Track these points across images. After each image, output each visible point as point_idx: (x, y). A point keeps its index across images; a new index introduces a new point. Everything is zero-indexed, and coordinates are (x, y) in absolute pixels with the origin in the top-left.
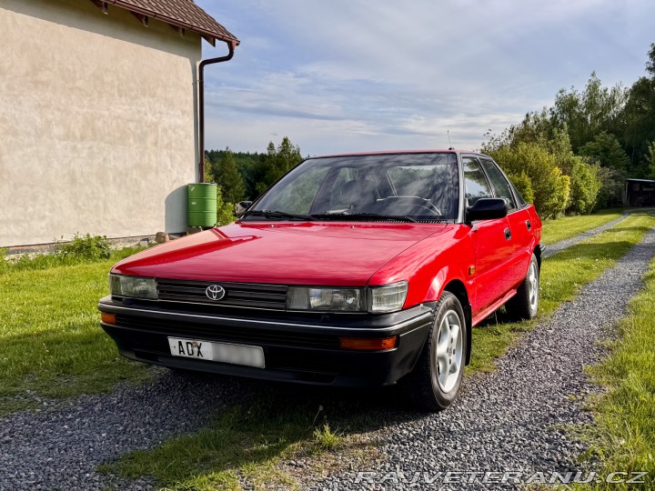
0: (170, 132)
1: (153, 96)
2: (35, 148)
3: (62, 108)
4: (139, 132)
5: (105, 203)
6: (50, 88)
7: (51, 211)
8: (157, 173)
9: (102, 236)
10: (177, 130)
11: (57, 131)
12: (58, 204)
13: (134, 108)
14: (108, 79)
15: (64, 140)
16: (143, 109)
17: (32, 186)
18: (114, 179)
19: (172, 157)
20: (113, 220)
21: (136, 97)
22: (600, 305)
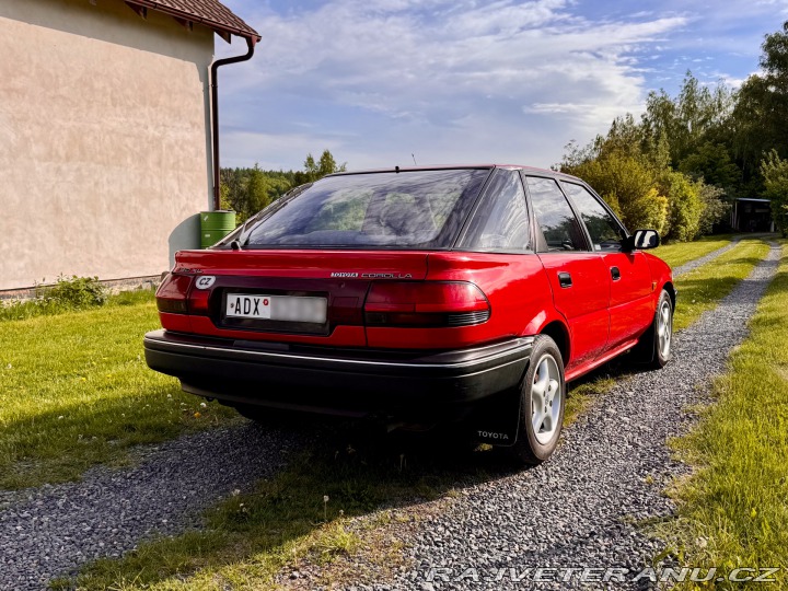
0: (177, 148)
1: (155, 105)
2: (9, 171)
3: (42, 121)
4: (138, 149)
5: (97, 237)
6: (27, 97)
7: (30, 249)
8: (161, 198)
9: (92, 277)
10: (186, 147)
11: (36, 149)
12: (39, 240)
13: (131, 120)
14: (98, 85)
15: (46, 160)
16: (142, 121)
17: (7, 218)
18: (109, 208)
19: (180, 180)
20: (108, 257)
21: (134, 106)
22: (694, 359)
